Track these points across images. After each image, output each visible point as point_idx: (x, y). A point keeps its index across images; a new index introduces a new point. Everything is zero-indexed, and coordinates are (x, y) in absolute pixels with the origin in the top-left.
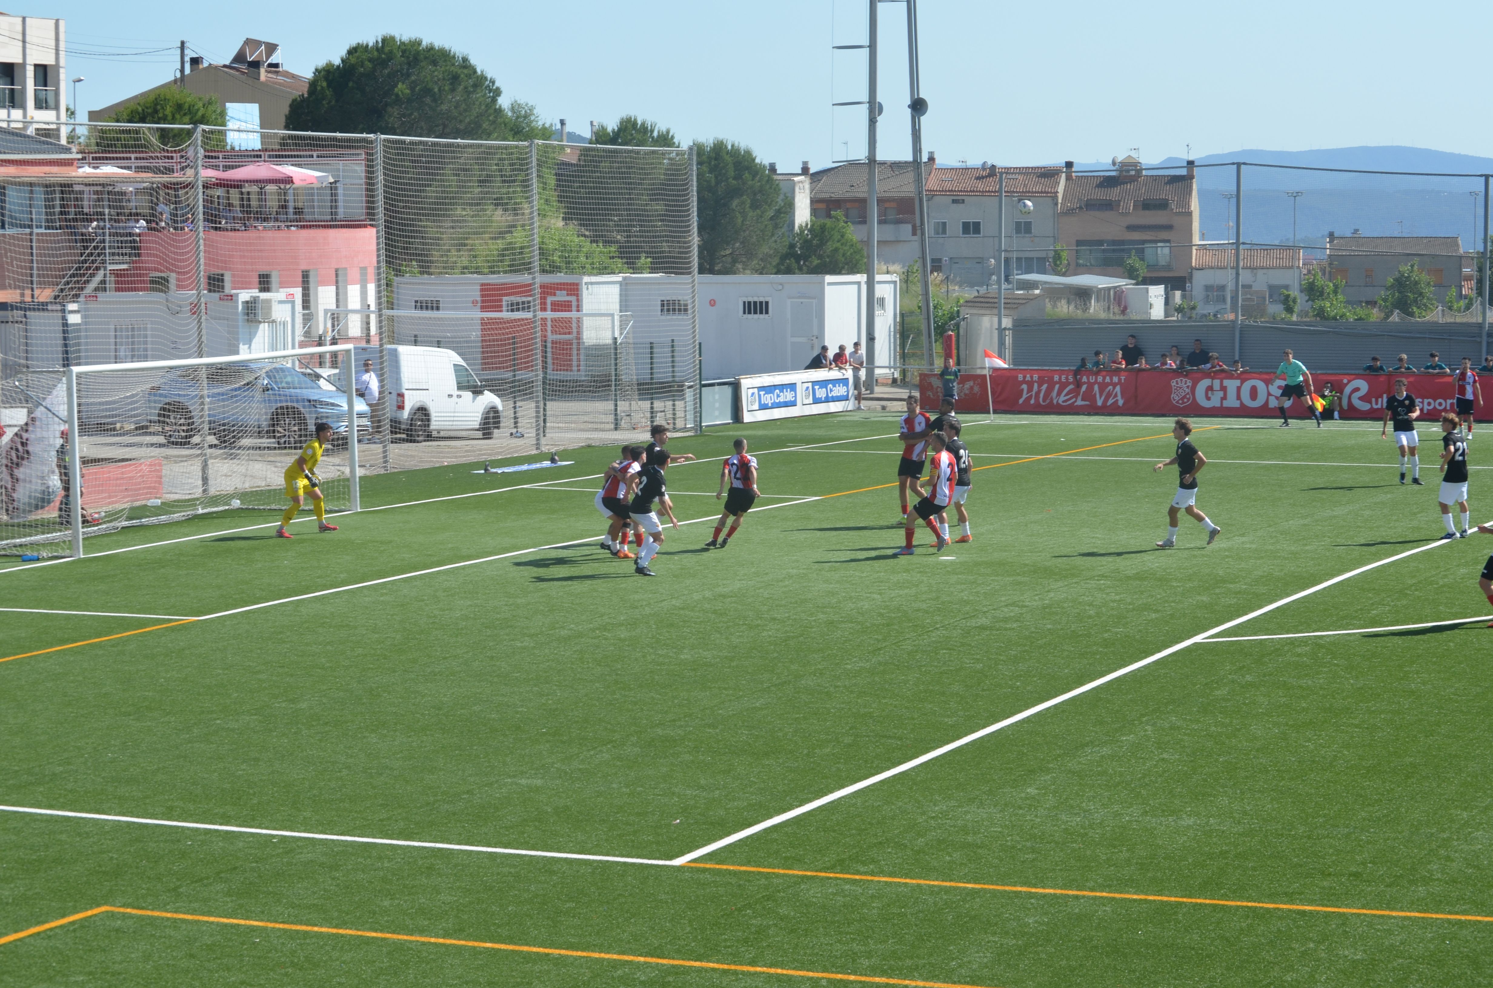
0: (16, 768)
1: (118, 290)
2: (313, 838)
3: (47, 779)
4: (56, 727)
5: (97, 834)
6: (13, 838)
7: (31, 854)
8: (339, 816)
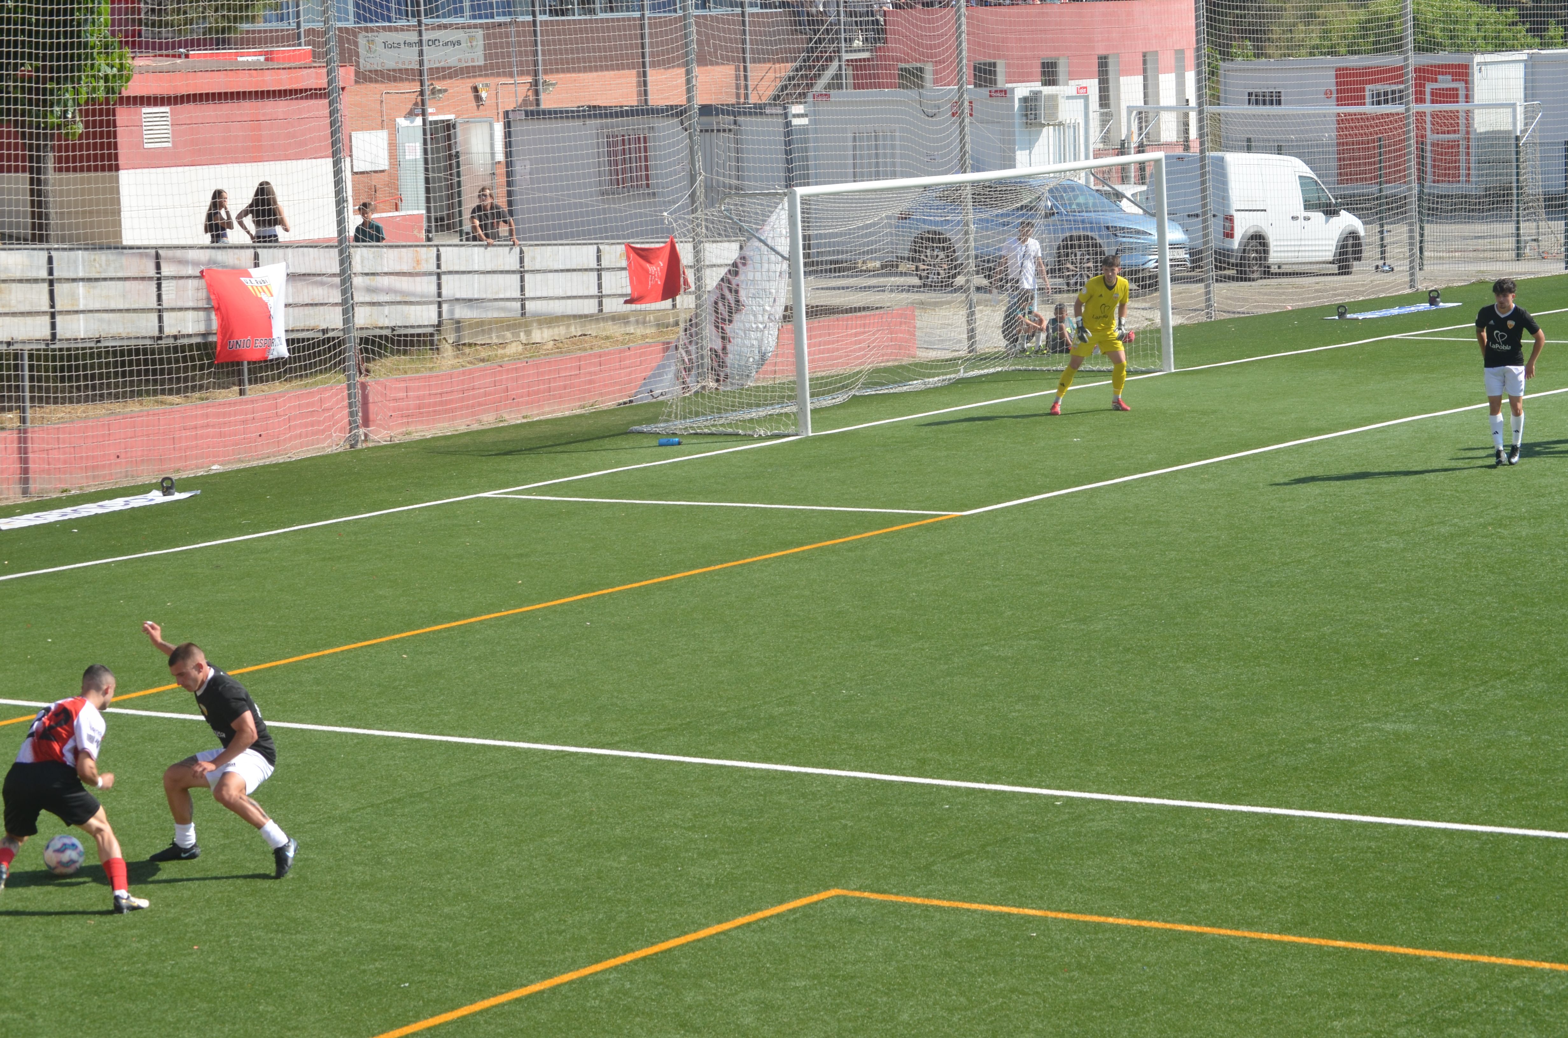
0: (723, 709)
1: (856, 86)
2: (1108, 802)
3: (763, 722)
4: (775, 656)
5: (826, 794)
6: (718, 799)
7: (741, 821)
8: (1143, 772)
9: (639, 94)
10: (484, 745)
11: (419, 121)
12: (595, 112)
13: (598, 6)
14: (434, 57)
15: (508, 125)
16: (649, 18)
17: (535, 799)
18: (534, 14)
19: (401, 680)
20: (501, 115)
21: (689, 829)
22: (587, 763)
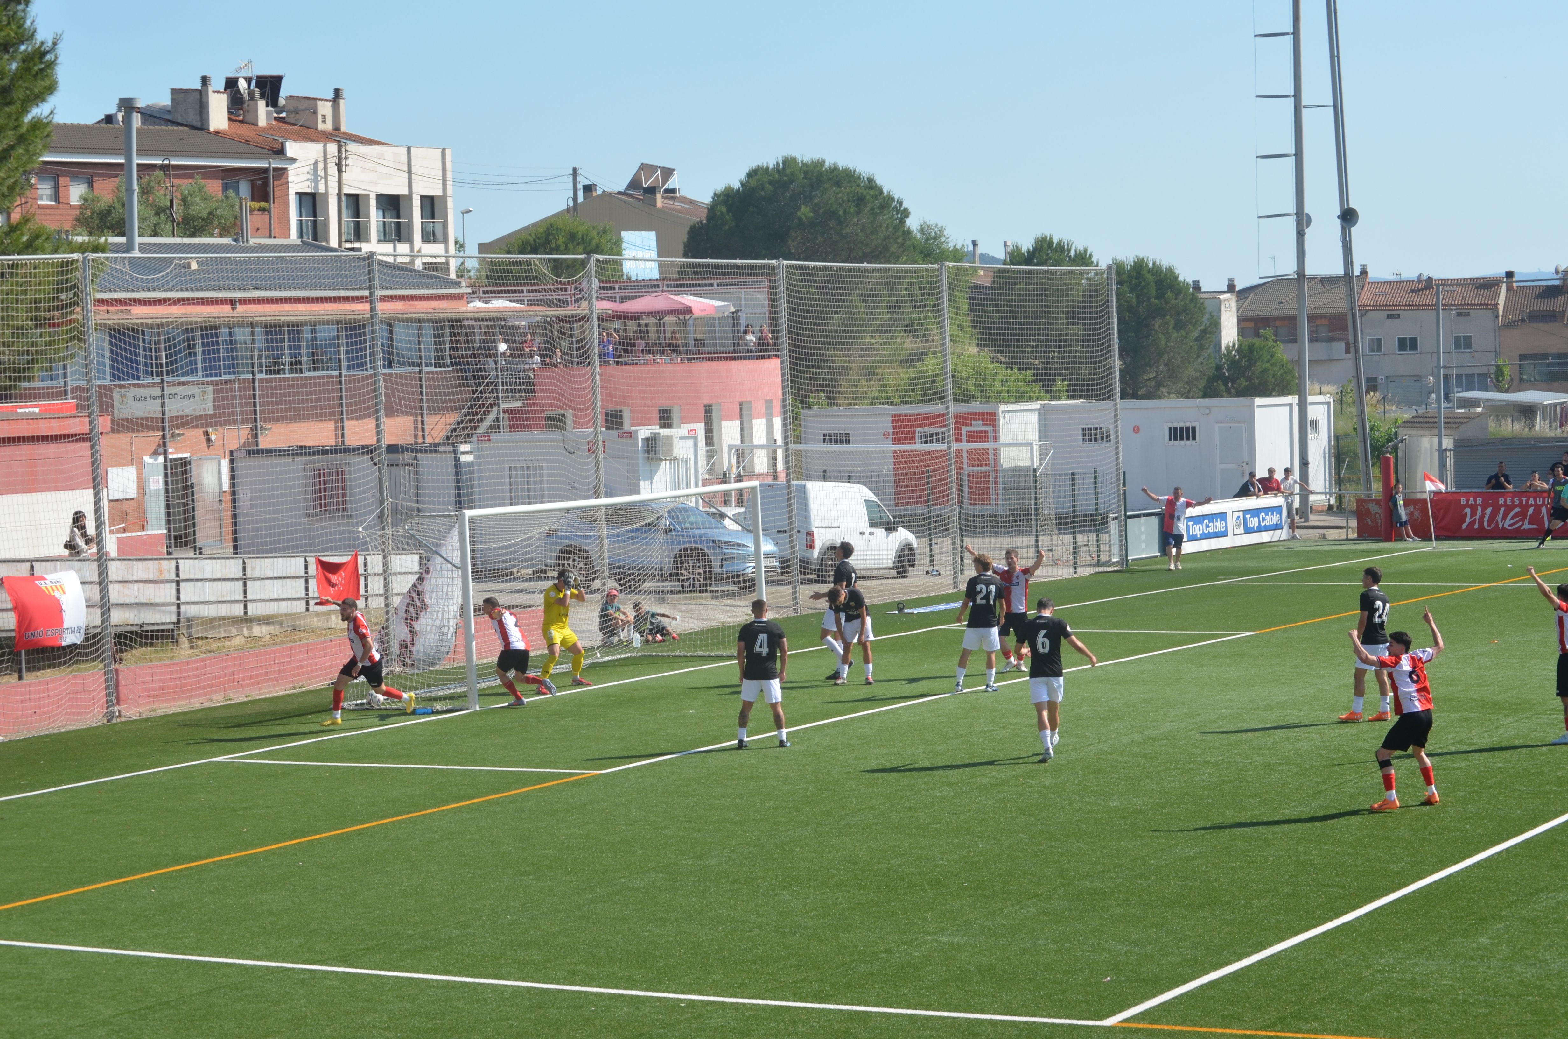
0: (410, 932)
1: (512, 427)
2: (723, 1002)
3: (443, 943)
4: (453, 888)
5: (496, 1000)
6: (408, 1005)
7: (427, 1023)
8: (750, 978)
9: (336, 436)
10: (218, 963)
11: (161, 459)
12: (303, 451)
13: (304, 367)
14: (174, 408)
15: (232, 462)
16: (345, 376)
17: (260, 1006)
18: (253, 373)
19: (150, 910)
20: (227, 453)
21: (385, 1029)
22: (302, 976)
